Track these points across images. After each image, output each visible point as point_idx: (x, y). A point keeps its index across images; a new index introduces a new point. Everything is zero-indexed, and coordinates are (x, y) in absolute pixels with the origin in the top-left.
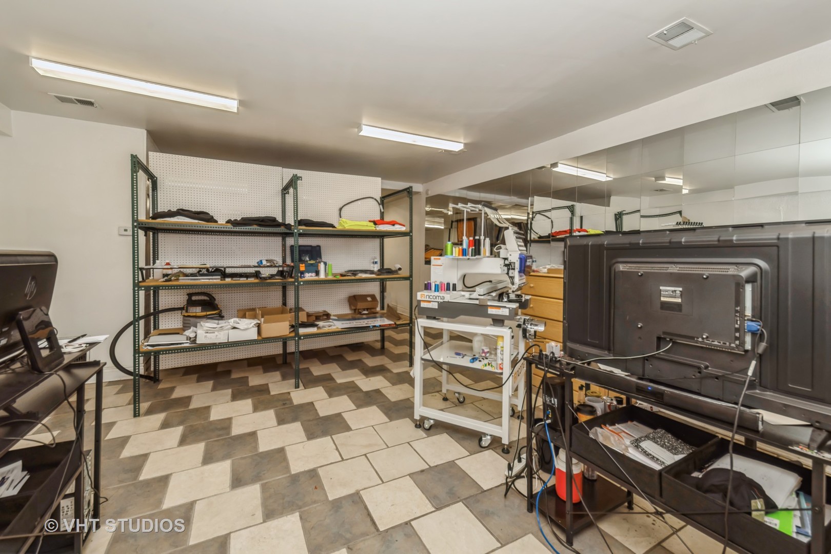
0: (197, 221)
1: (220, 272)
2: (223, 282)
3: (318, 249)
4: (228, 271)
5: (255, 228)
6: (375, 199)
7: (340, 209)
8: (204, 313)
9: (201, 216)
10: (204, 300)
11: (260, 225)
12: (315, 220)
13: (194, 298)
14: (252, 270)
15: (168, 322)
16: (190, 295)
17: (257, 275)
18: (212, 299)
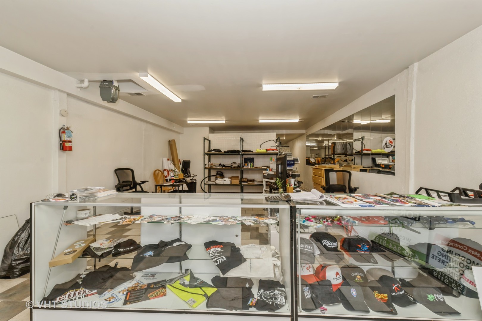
0: (216, 152)
1: (224, 166)
2: (223, 168)
3: (253, 158)
4: (226, 165)
5: (230, 153)
6: (274, 141)
7: (261, 145)
8: (220, 177)
9: (218, 151)
10: (220, 174)
11: (231, 153)
12: (248, 150)
13: (218, 173)
14: (230, 165)
15: (213, 179)
16: (217, 172)
17: (231, 167)
18: (222, 173)
